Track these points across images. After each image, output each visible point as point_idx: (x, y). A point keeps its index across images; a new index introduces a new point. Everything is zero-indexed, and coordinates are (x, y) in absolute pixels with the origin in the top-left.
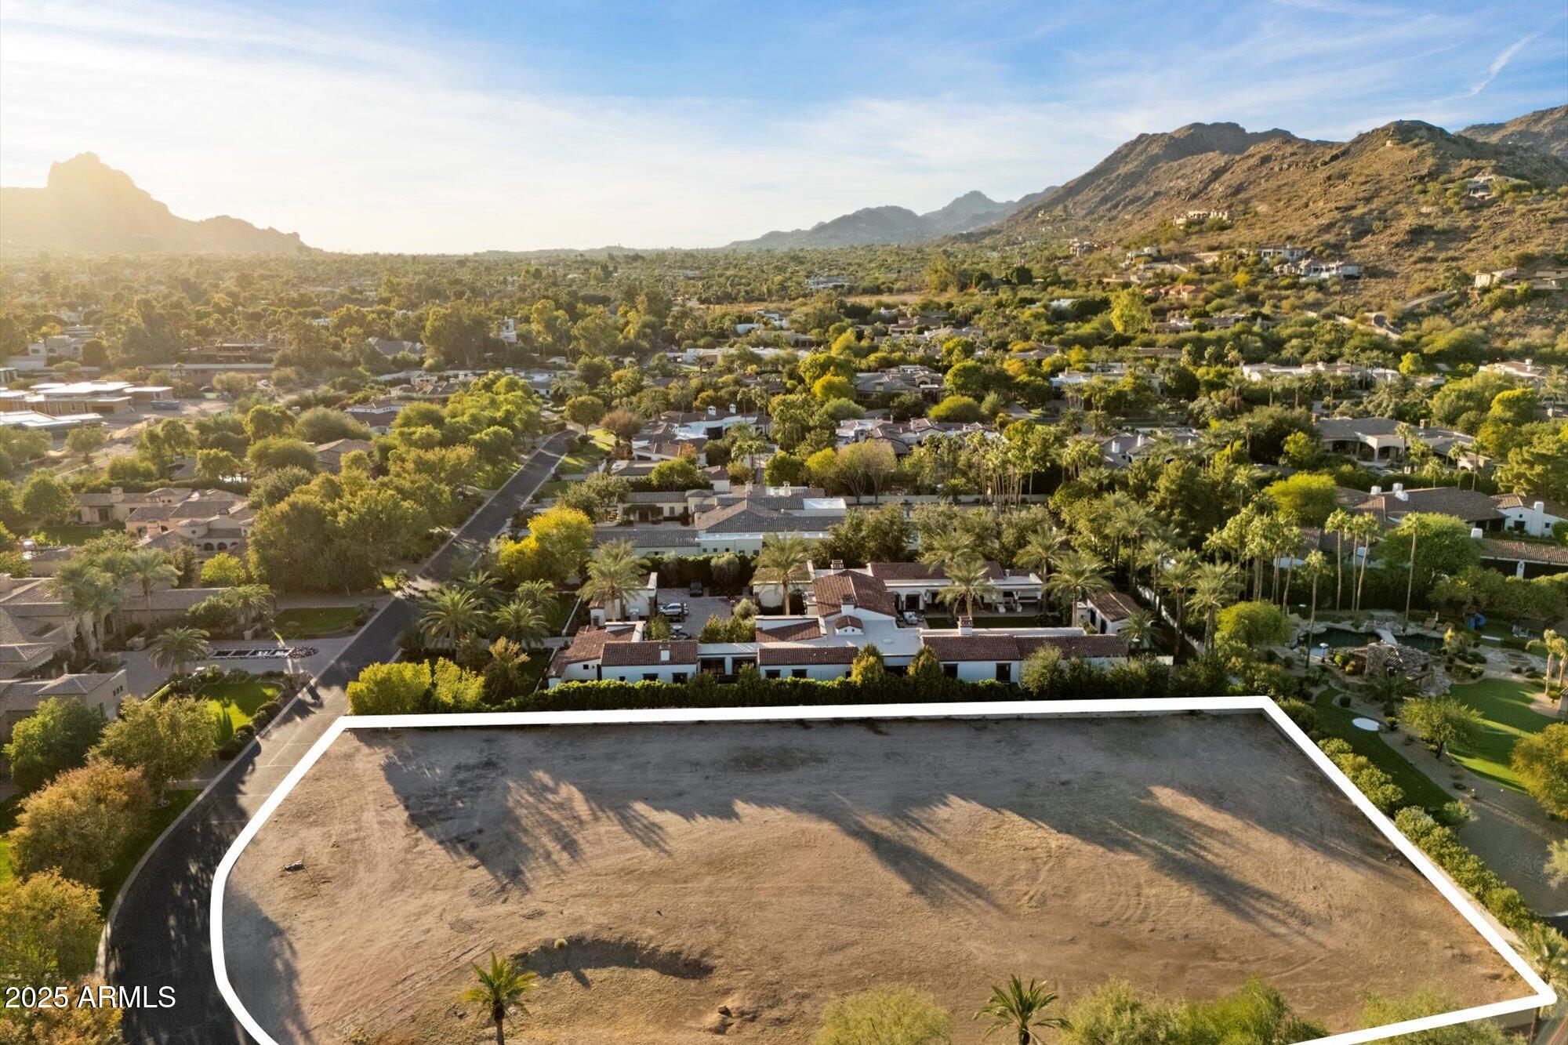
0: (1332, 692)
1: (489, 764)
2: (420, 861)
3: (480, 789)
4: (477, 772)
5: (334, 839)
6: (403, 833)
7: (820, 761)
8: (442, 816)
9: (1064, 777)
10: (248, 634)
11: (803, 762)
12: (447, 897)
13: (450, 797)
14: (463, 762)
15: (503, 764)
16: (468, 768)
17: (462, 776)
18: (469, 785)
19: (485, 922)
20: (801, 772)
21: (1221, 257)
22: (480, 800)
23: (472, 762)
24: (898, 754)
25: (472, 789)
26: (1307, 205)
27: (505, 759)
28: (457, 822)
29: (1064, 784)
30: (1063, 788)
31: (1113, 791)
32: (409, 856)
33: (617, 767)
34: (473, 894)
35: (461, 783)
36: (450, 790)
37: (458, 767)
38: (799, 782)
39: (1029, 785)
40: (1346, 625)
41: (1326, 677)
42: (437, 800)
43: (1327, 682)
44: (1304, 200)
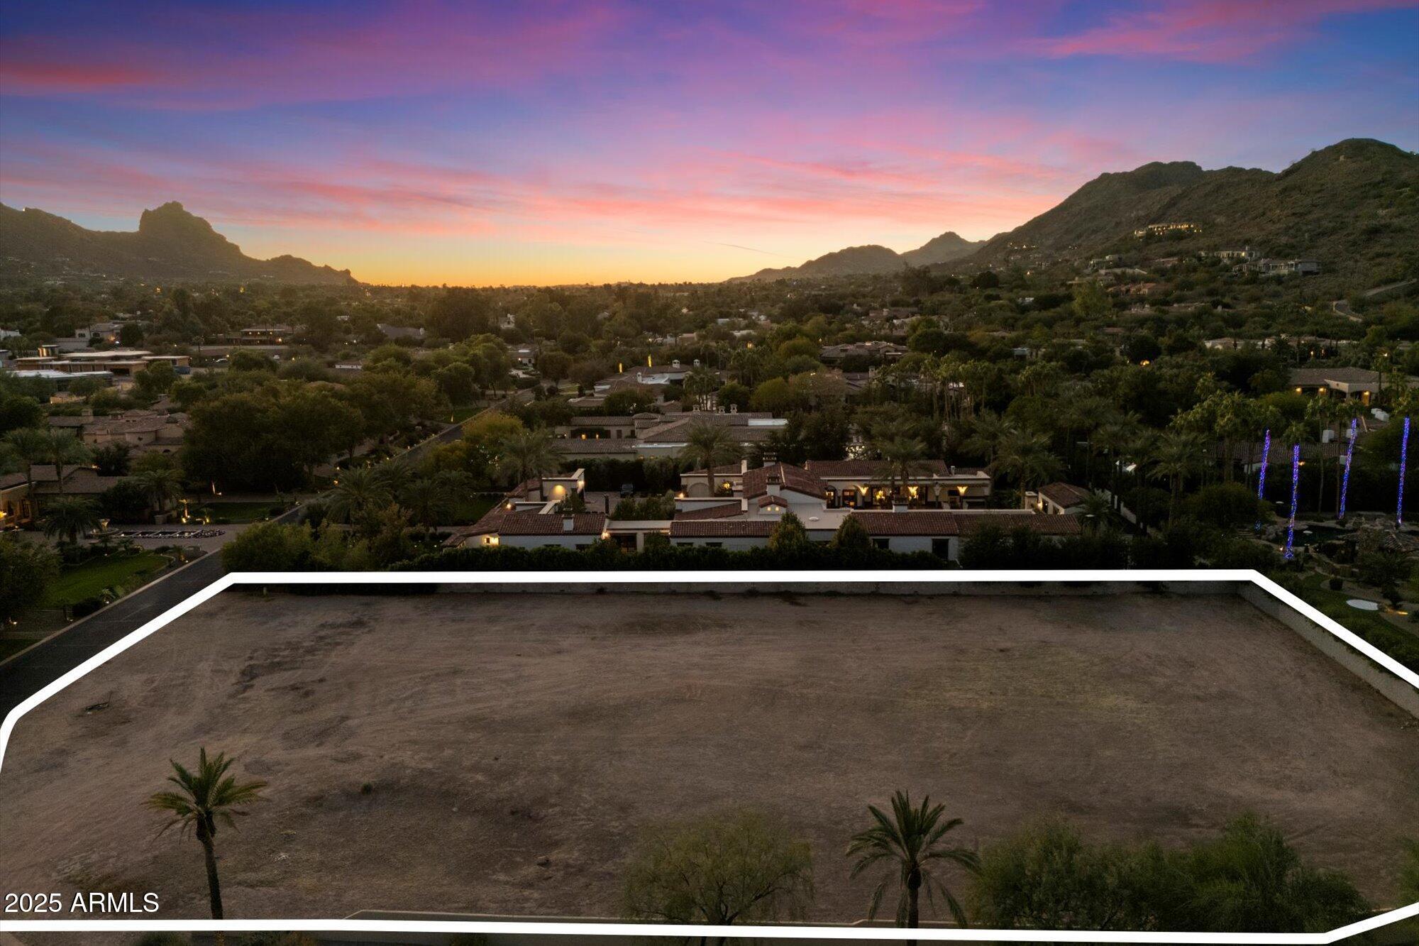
0: (1320, 578)
1: (359, 624)
2: (241, 706)
3: (338, 644)
4: (341, 629)
5: (155, 684)
6: (234, 681)
7: (725, 626)
8: (286, 666)
9: (1002, 645)
10: (159, 518)
11: (705, 627)
12: (255, 740)
13: (301, 651)
14: (330, 621)
15: (372, 623)
16: (333, 626)
17: (322, 633)
18: (329, 640)
19: (287, 764)
20: (700, 636)
21: (1181, 260)
22: (333, 654)
23: (340, 621)
24: (814, 622)
25: (329, 644)
26: (1264, 214)
27: (376, 620)
28: (300, 672)
29: (1002, 651)
30: (1000, 654)
31: (1060, 658)
32: (231, 701)
33: (494, 629)
34: (287, 736)
35: (321, 638)
36: (305, 644)
37: (323, 626)
38: (697, 643)
39: (962, 652)
40: (1331, 524)
41: (1310, 564)
42: (286, 653)
43: (1313, 569)
44: (1261, 210)
